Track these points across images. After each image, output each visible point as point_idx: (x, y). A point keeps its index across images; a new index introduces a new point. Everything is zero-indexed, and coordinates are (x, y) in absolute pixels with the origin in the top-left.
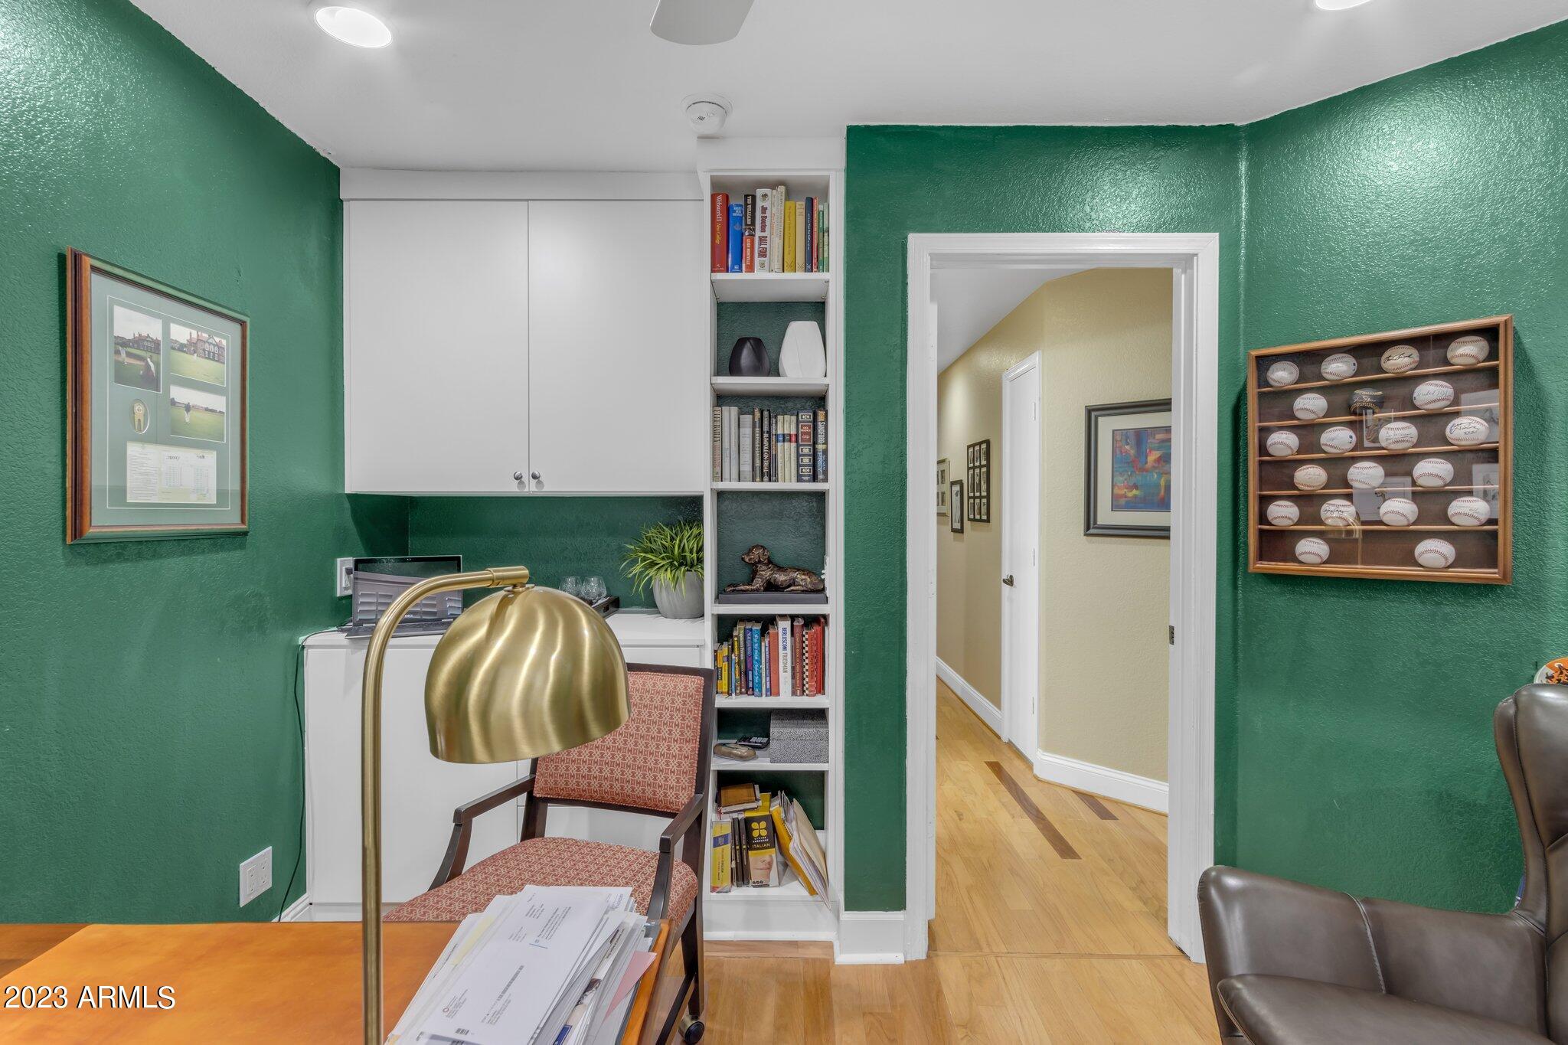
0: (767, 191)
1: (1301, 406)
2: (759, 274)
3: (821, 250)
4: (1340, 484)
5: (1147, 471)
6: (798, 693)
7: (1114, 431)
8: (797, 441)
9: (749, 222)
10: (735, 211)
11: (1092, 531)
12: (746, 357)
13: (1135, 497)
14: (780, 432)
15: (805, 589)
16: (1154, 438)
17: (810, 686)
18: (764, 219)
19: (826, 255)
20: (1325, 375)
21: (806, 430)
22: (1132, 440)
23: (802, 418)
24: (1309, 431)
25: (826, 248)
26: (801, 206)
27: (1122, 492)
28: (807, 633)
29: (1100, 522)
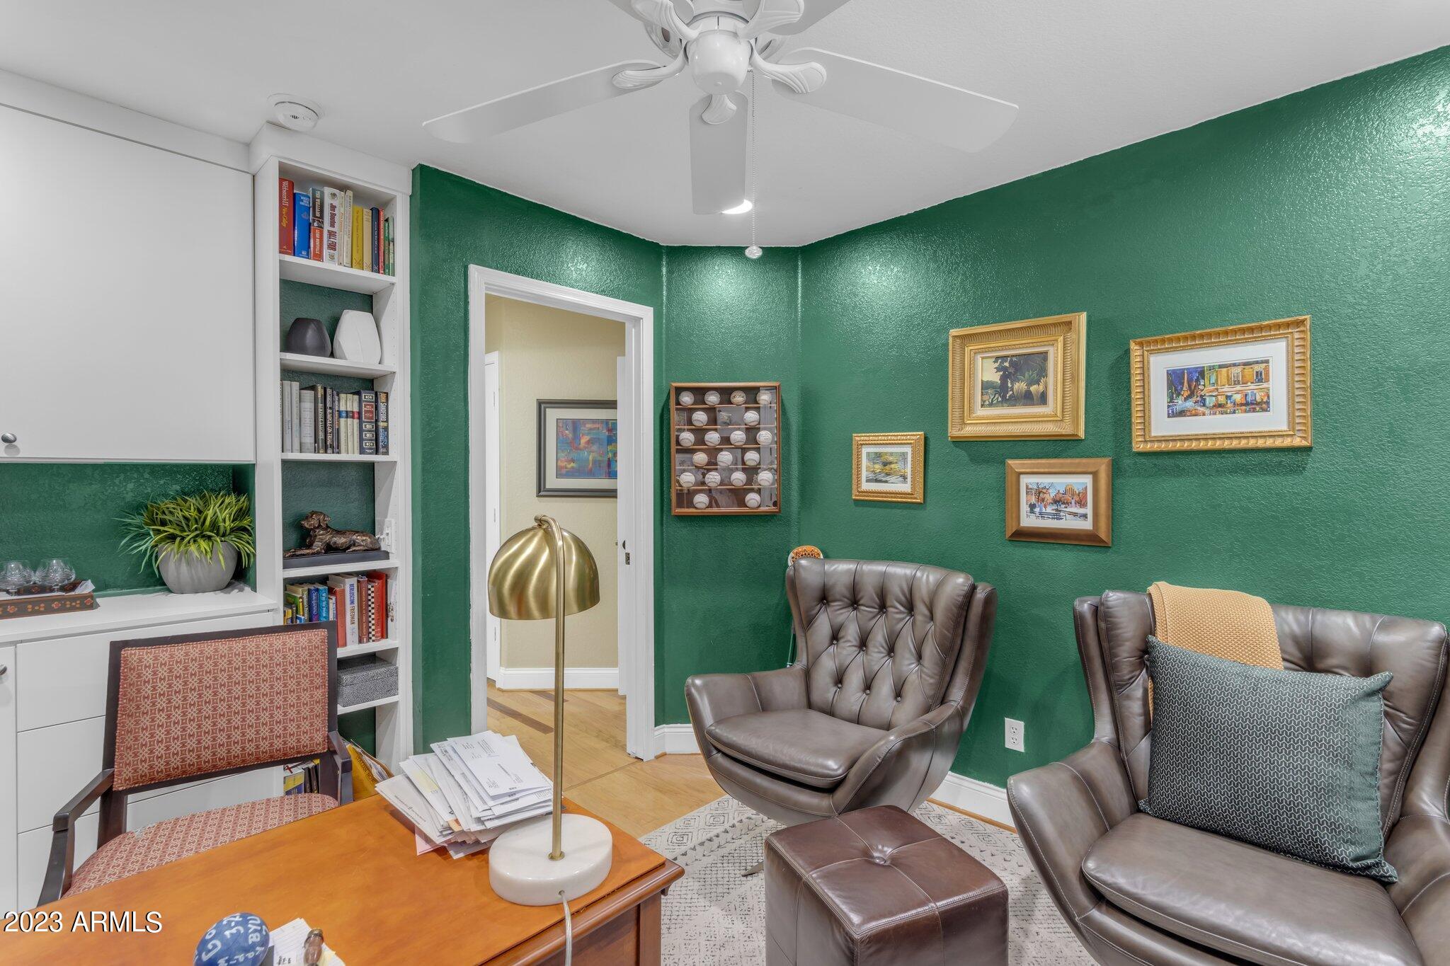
0: (336, 191)
1: (696, 418)
2: (326, 265)
3: (387, 256)
4: (712, 464)
5: (580, 450)
6: (365, 640)
7: (557, 419)
8: (360, 418)
9: (318, 214)
10: (302, 201)
11: (542, 493)
12: (310, 336)
13: (573, 468)
14: (343, 408)
15: (366, 548)
16: (585, 427)
17: (377, 632)
18: (333, 216)
19: (391, 261)
20: (707, 402)
21: (368, 408)
22: (570, 427)
23: (365, 398)
24: (700, 432)
25: (391, 256)
26: (367, 215)
27: (563, 464)
28: (372, 587)
29: (548, 486)
